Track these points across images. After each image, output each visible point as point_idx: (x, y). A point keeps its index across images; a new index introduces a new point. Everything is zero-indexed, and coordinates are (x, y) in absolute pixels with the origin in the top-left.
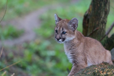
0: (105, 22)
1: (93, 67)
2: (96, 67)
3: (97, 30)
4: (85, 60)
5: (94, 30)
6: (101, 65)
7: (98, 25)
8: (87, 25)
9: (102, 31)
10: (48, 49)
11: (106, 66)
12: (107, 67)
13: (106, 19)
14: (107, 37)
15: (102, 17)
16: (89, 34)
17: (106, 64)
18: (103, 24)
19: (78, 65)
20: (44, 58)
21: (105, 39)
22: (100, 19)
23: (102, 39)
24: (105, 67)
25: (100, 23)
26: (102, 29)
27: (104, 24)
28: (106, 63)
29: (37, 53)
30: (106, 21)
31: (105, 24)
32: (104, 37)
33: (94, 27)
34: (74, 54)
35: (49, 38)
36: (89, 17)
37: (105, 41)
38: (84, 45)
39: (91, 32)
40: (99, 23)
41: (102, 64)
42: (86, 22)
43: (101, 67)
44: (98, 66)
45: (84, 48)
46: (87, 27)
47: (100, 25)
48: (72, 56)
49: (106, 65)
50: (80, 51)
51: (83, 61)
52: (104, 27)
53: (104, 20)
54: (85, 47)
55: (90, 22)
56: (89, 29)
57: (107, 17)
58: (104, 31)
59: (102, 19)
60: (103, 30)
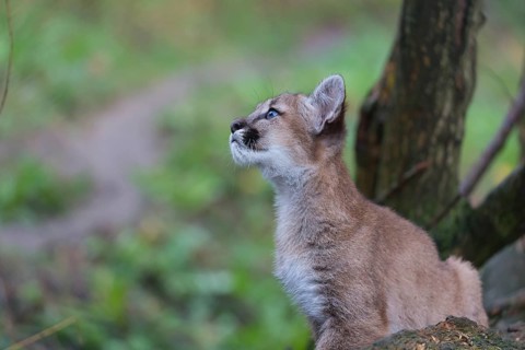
0: (458, 136)
1: (404, 339)
2: (418, 342)
3: (421, 172)
4: (376, 304)
5: (408, 174)
6: (439, 330)
7: (425, 151)
8: (374, 152)
9: (445, 177)
10: (198, 262)
11: (463, 337)
12: (466, 341)
13: (460, 121)
14: (467, 206)
15: (440, 115)
16: (382, 193)
17: (462, 324)
18: (446, 145)
19: (349, 325)
20: (181, 305)
21: (457, 213)
22: (434, 125)
23: (446, 213)
24: (457, 339)
25: (434, 140)
26: (445, 166)
27: (450, 148)
28: (464, 319)
29: (152, 282)
30: (463, 133)
31: (458, 144)
32: (452, 205)
33: (408, 162)
34: (330, 276)
35: (201, 215)
36: (382, 116)
37: (457, 221)
38: (376, 239)
39: (395, 185)
40: (428, 142)
41: (447, 326)
42: (372, 137)
43: (441, 340)
44: (429, 335)
45: (375, 250)
46: (377, 161)
47: (432, 150)
48: (320, 282)
49: (465, 332)
50: (356, 261)
51: (370, 311)
52: (450, 160)
53: (453, 128)
54: (378, 249)
55: (388, 138)
56: (383, 171)
57: (464, 115)
58: (453, 177)
59: (441, 123)
60: (446, 171)
